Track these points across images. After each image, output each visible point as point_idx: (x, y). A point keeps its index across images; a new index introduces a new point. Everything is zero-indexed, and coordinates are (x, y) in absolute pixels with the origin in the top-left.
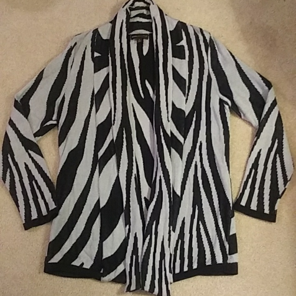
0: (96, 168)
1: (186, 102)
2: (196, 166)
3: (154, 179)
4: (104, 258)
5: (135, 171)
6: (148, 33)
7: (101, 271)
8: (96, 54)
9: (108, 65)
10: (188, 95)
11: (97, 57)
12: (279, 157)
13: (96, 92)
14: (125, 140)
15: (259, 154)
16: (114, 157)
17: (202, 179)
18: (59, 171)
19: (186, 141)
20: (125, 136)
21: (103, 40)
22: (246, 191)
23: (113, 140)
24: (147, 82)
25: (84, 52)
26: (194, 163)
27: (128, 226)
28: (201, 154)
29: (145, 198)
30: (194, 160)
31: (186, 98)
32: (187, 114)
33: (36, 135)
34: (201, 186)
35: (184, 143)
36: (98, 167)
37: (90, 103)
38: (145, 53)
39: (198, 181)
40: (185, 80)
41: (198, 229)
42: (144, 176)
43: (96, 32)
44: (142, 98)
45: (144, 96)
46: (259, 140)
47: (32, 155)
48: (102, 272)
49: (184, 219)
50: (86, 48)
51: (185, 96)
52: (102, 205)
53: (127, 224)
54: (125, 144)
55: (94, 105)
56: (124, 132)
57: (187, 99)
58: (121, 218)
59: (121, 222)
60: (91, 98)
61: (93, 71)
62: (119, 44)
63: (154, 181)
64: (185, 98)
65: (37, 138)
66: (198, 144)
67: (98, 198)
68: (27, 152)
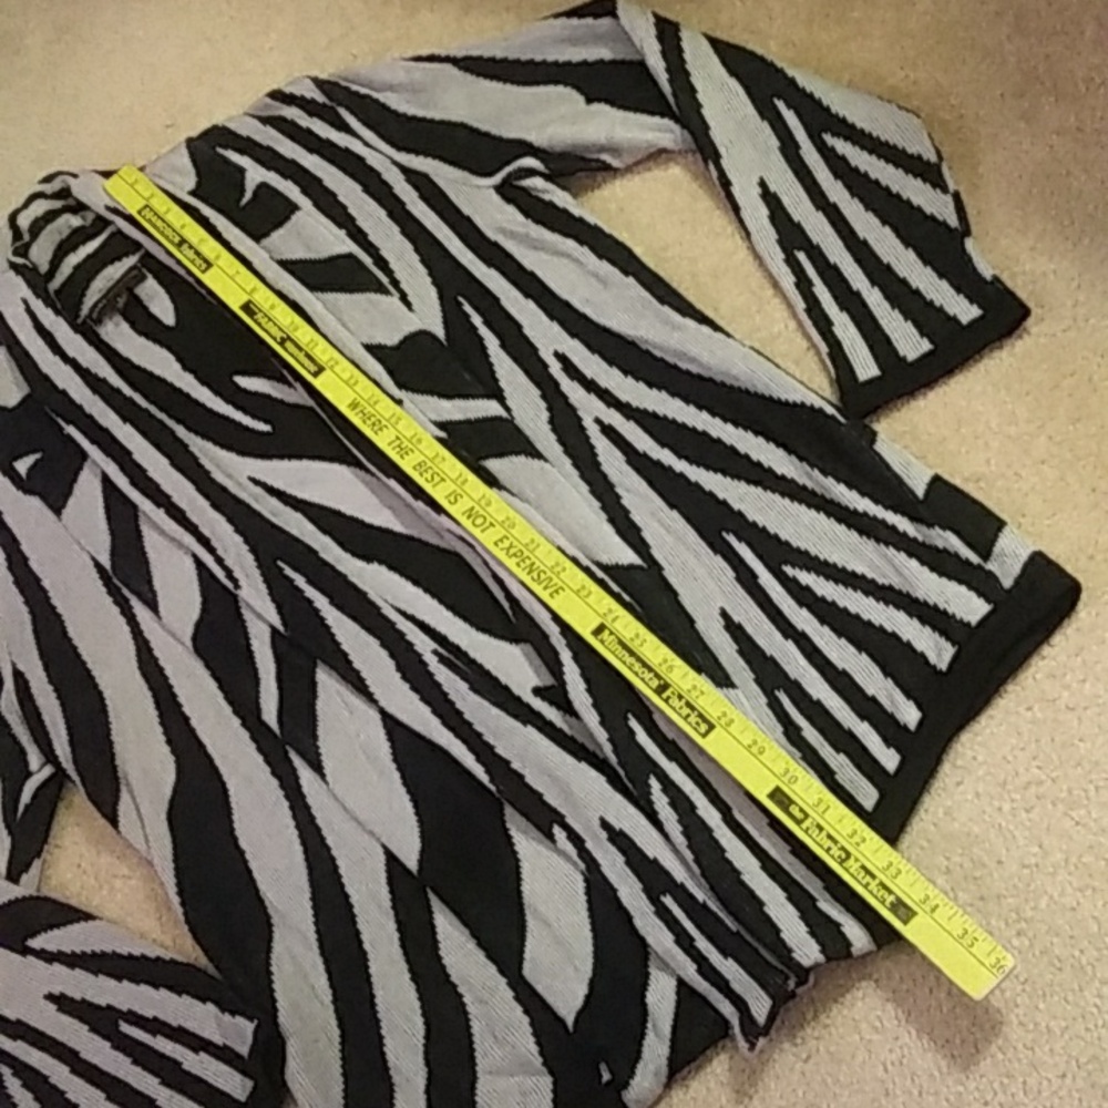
0: (294, 770)
1: (408, 305)
2: (609, 431)
3: (506, 605)
4: (570, 1021)
5: (424, 645)
6: (131, 261)
7: (601, 1076)
8: (22, 466)
9: (84, 456)
10: (395, 283)
11: (32, 469)
12: (835, 134)
13: (106, 561)
14: (310, 592)
15: (770, 198)
16: (325, 679)
17: (663, 444)
19: (509, 403)
20: (300, 581)
21: (14, 409)
22: (838, 331)
23: (274, 631)
24: (243, 382)
26: (594, 432)
27: (558, 832)
28: (590, 386)
29: (537, 691)
30: (588, 423)
31: (397, 295)
32: (440, 332)
34: (680, 466)
35: (508, 409)
36: (297, 761)
37: (116, 610)
38: (169, 318)
39: (658, 464)
40: (350, 256)
41: (803, 596)
42: (473, 632)
44: (268, 434)
45: (266, 421)
46: (724, 163)
47: (52, 947)
48: (606, 1076)
49: (724, 614)
51: (386, 292)
52: (411, 860)
53: (551, 828)
54: (321, 602)
55: (134, 601)
56: (289, 572)
57: (404, 298)
58: (513, 832)
59: (525, 843)
60: (110, 593)
61: (50, 515)
62: (68, 369)
63: (511, 608)
64: (395, 300)
65: (24, 878)
66: (555, 368)
67: (380, 851)
68: (25, 951)
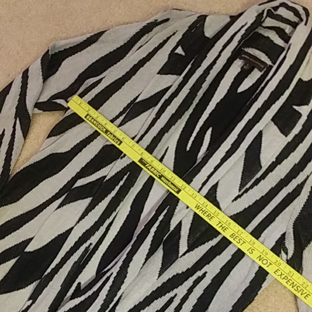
0: (61, 197)
1: (236, 199)
2: (171, 301)
3: (106, 270)
5: (94, 240)
6: (269, 62)
8: (180, 51)
9: (180, 75)
10: (246, 191)
11: (177, 54)
13: (138, 100)
14: (117, 188)
16: (88, 201)
18: (22, 168)
19: (187, 254)
20: (121, 183)
21: (204, 35)
23: (105, 177)
24: (209, 132)
25: (168, 38)
26: (171, 294)
27: (31, 301)
28: (190, 291)
29: (79, 284)
30: (175, 291)
31: (240, 193)
33: (38, 105)
35: (183, 255)
37: (121, 109)
38: (240, 90)
40: (260, 167)
42: (102, 255)
43: (202, 19)
44: (186, 150)
50: (174, 34)
51: (240, 190)
52: (30, 248)
53: (31, 299)
54: (113, 193)
55: (124, 115)
56: (125, 177)
57: (239, 196)
58: (34, 283)
60: (128, 104)
61: (158, 71)
62: (217, 54)
63: (105, 272)
64: (237, 193)
66: (199, 273)
67: (33, 236)
68: (16, 118)
